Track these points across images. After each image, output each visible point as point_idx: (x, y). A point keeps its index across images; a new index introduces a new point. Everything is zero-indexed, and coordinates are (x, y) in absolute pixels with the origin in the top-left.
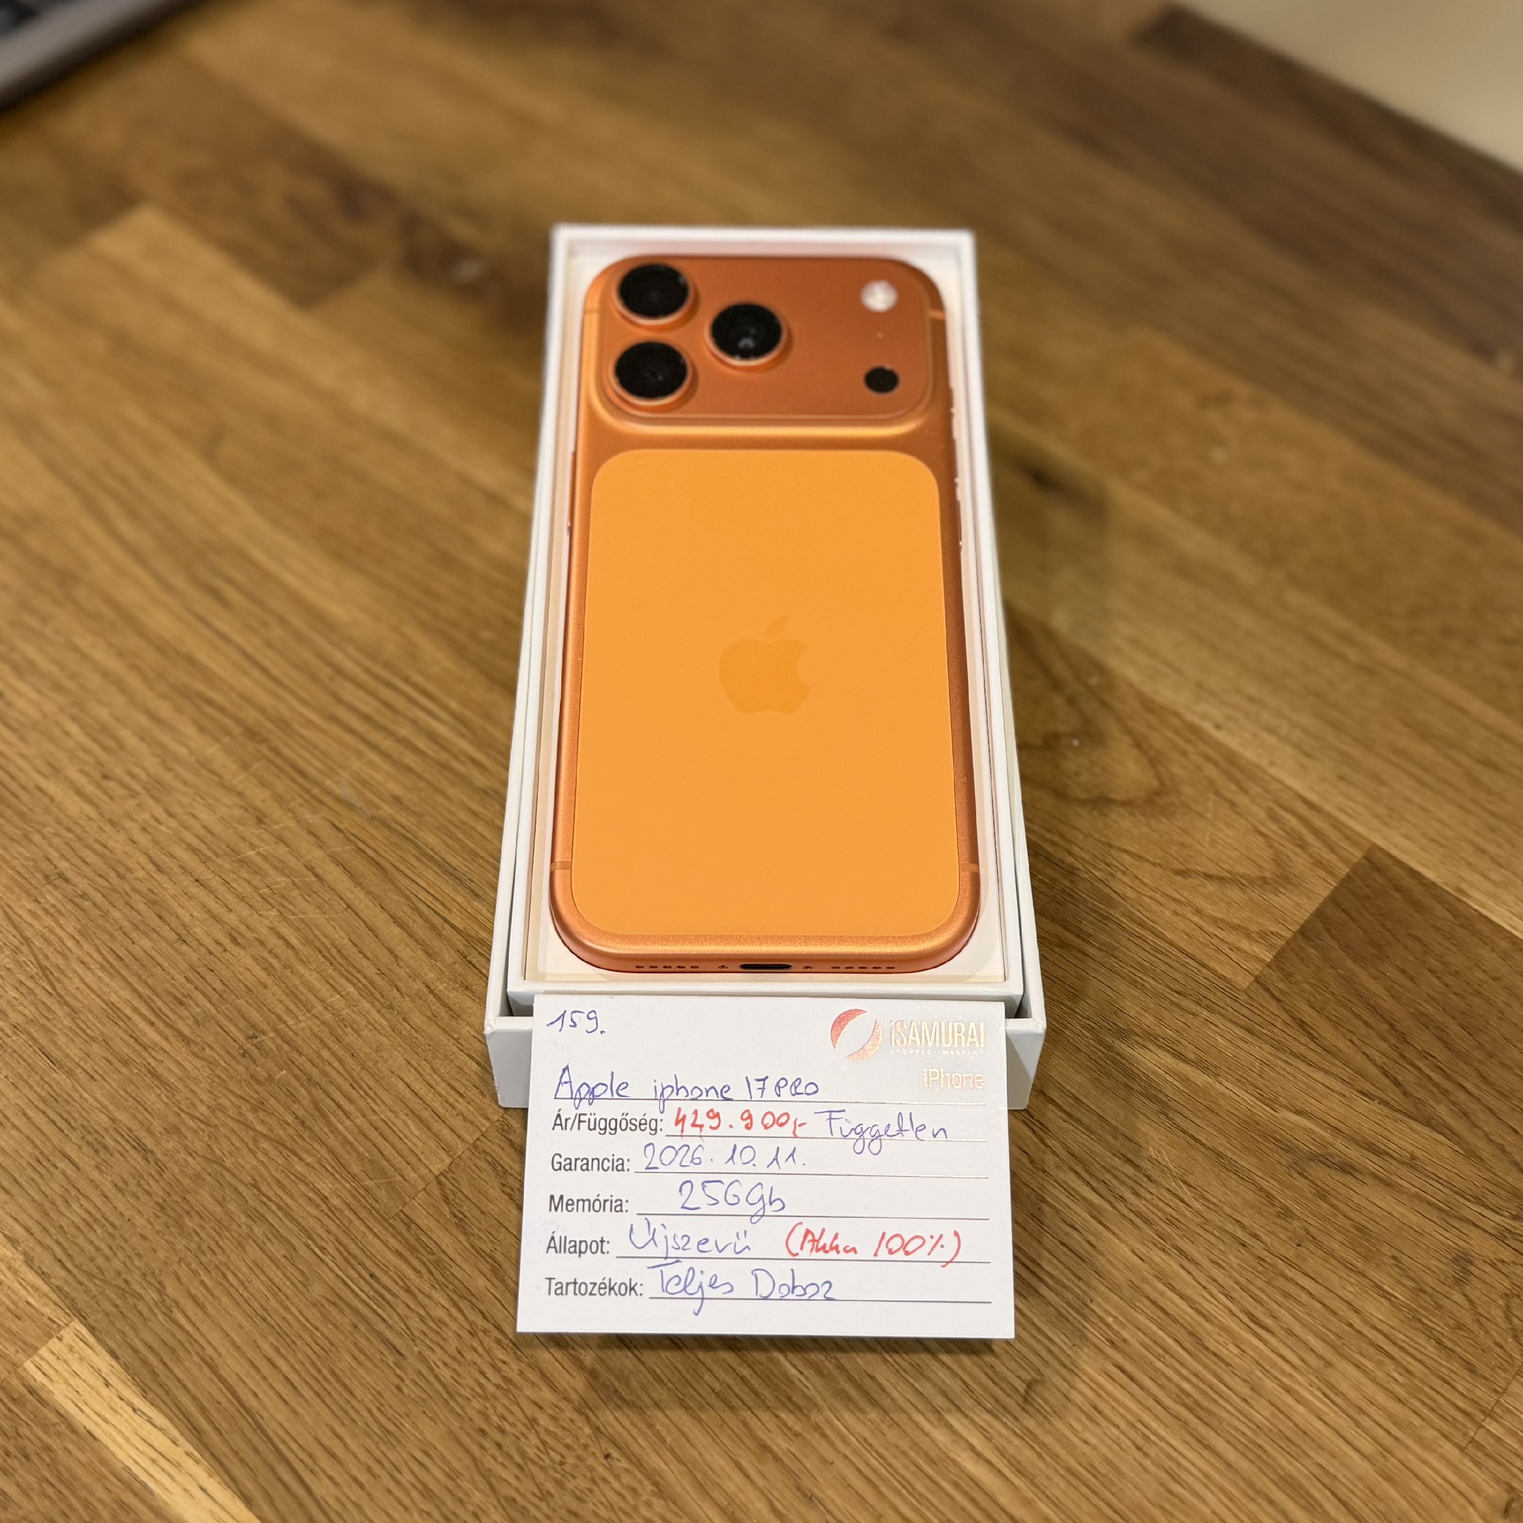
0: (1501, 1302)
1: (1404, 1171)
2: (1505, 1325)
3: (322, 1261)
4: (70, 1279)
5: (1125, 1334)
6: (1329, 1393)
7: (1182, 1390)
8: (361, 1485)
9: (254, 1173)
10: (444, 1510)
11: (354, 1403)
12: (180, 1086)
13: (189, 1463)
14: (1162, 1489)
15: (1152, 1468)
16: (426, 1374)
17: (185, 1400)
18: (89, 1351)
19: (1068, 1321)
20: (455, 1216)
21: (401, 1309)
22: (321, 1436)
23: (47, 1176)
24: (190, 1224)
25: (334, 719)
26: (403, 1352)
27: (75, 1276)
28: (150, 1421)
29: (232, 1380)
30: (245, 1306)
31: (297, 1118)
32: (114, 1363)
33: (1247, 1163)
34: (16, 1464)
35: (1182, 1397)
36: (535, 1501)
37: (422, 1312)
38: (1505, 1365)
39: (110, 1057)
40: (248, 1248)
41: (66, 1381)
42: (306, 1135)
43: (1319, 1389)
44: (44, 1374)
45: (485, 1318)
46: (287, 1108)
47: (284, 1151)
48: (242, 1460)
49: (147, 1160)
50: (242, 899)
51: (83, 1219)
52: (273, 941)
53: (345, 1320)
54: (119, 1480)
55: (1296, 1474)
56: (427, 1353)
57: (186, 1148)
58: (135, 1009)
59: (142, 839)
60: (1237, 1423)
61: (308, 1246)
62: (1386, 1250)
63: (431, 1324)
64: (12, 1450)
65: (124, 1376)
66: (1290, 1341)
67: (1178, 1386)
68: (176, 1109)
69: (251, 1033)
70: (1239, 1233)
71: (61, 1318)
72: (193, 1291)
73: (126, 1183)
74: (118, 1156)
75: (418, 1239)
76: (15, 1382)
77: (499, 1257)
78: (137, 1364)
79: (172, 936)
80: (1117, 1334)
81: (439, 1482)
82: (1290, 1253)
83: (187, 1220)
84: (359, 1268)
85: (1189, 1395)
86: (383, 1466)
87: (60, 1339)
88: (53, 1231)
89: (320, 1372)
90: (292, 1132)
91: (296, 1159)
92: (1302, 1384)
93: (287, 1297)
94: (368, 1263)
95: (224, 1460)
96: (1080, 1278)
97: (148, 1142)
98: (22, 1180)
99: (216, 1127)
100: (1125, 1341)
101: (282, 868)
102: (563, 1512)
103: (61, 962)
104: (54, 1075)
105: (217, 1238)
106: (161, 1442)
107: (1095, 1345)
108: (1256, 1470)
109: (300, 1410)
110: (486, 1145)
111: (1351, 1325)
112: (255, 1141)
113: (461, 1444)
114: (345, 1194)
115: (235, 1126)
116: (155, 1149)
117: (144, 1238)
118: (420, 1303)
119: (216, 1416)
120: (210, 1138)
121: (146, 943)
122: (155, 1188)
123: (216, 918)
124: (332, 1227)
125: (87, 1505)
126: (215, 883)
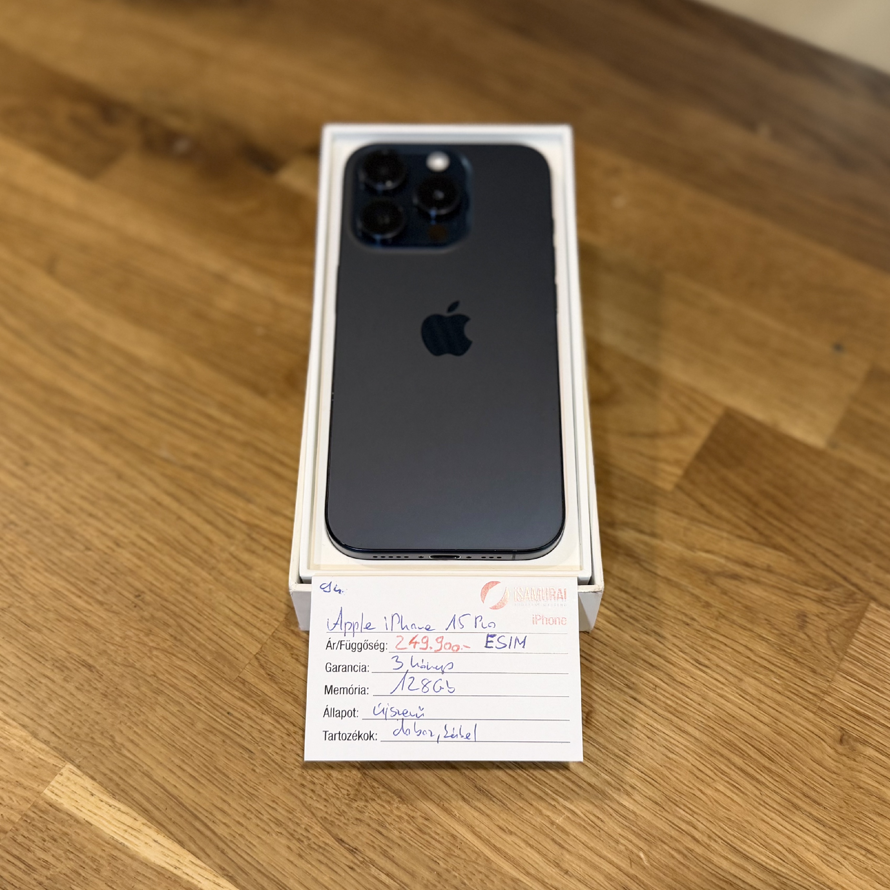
0: (824, 634)
1: (765, 574)
2: (827, 646)
3: (199, 709)
4: (61, 742)
5: (633, 680)
6: (743, 695)
7: (667, 704)
8: (242, 825)
9: (153, 669)
10: (289, 830)
11: (230, 782)
12: (102, 628)
13: (146, 830)
14: (665, 757)
15: (657, 747)
16: (268, 761)
17: (137, 796)
18: (79, 779)
19: (602, 677)
20: (269, 675)
21: (247, 728)
22: (215, 803)
23: (38, 689)
24: (123, 702)
25: (152, 415)
26: (253, 751)
27: (64, 741)
28: (119, 810)
29: (161, 781)
30: (162, 741)
31: (172, 636)
32: (93, 782)
33: (684, 582)
34: (49, 845)
35: (667, 708)
36: (337, 817)
37: (259, 728)
38: (830, 666)
39: (60, 619)
40: (157, 709)
41: (69, 797)
42: (178, 644)
43: (737, 693)
44: (56, 794)
45: (294, 725)
46: (164, 631)
47: (168, 655)
48: (174, 823)
49: (91, 671)
50: (118, 521)
51: (62, 709)
52: (140, 542)
53: (217, 739)
54: (109, 844)
55: (732, 739)
56: (266, 749)
57: (113, 661)
58: (69, 590)
59: (55, 496)
60: (697, 717)
61: (191, 704)
62: (761, 616)
63: (265, 733)
64: (47, 838)
65: (102, 789)
66: (718, 670)
67: (664, 702)
68: (103, 641)
69: (137, 594)
70: (685, 619)
71: (60, 764)
72: (131, 738)
73: (82, 685)
74: (75, 671)
75: (250, 690)
76: (41, 802)
77: (296, 692)
78: (105, 781)
79: (82, 548)
80: (629, 680)
81: (283, 816)
82: (712, 625)
83: (120, 700)
84: (221, 710)
85: (671, 706)
86: (252, 813)
87: (61, 775)
88: (46, 718)
89: (209, 769)
90: (170, 644)
91: (174, 658)
92: (728, 692)
93: (184, 732)
94: (226, 707)
95: (165, 824)
96: (606, 655)
97: (90, 661)
98: (23, 693)
99: (126, 647)
100: (634, 683)
101: (137, 501)
102: (352, 820)
103: (22, 570)
104: (30, 633)
105: (139, 707)
106: (128, 820)
107: (619, 688)
108: (711, 740)
109: (201, 791)
110: (279, 635)
111: (748, 658)
112: (150, 651)
113: (293, 794)
114: (205, 672)
115: (138, 646)
116: (95, 665)
117: (98, 713)
118: (257, 724)
119: (156, 802)
120: (125, 654)
121: (67, 553)
122: (99, 685)
123: (105, 534)
124: (202, 691)
125: (94, 860)
126: (100, 514)
